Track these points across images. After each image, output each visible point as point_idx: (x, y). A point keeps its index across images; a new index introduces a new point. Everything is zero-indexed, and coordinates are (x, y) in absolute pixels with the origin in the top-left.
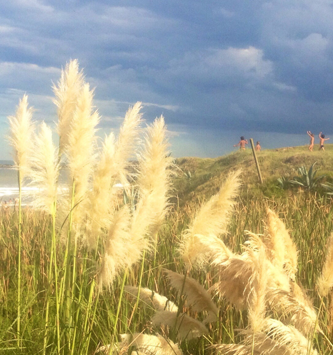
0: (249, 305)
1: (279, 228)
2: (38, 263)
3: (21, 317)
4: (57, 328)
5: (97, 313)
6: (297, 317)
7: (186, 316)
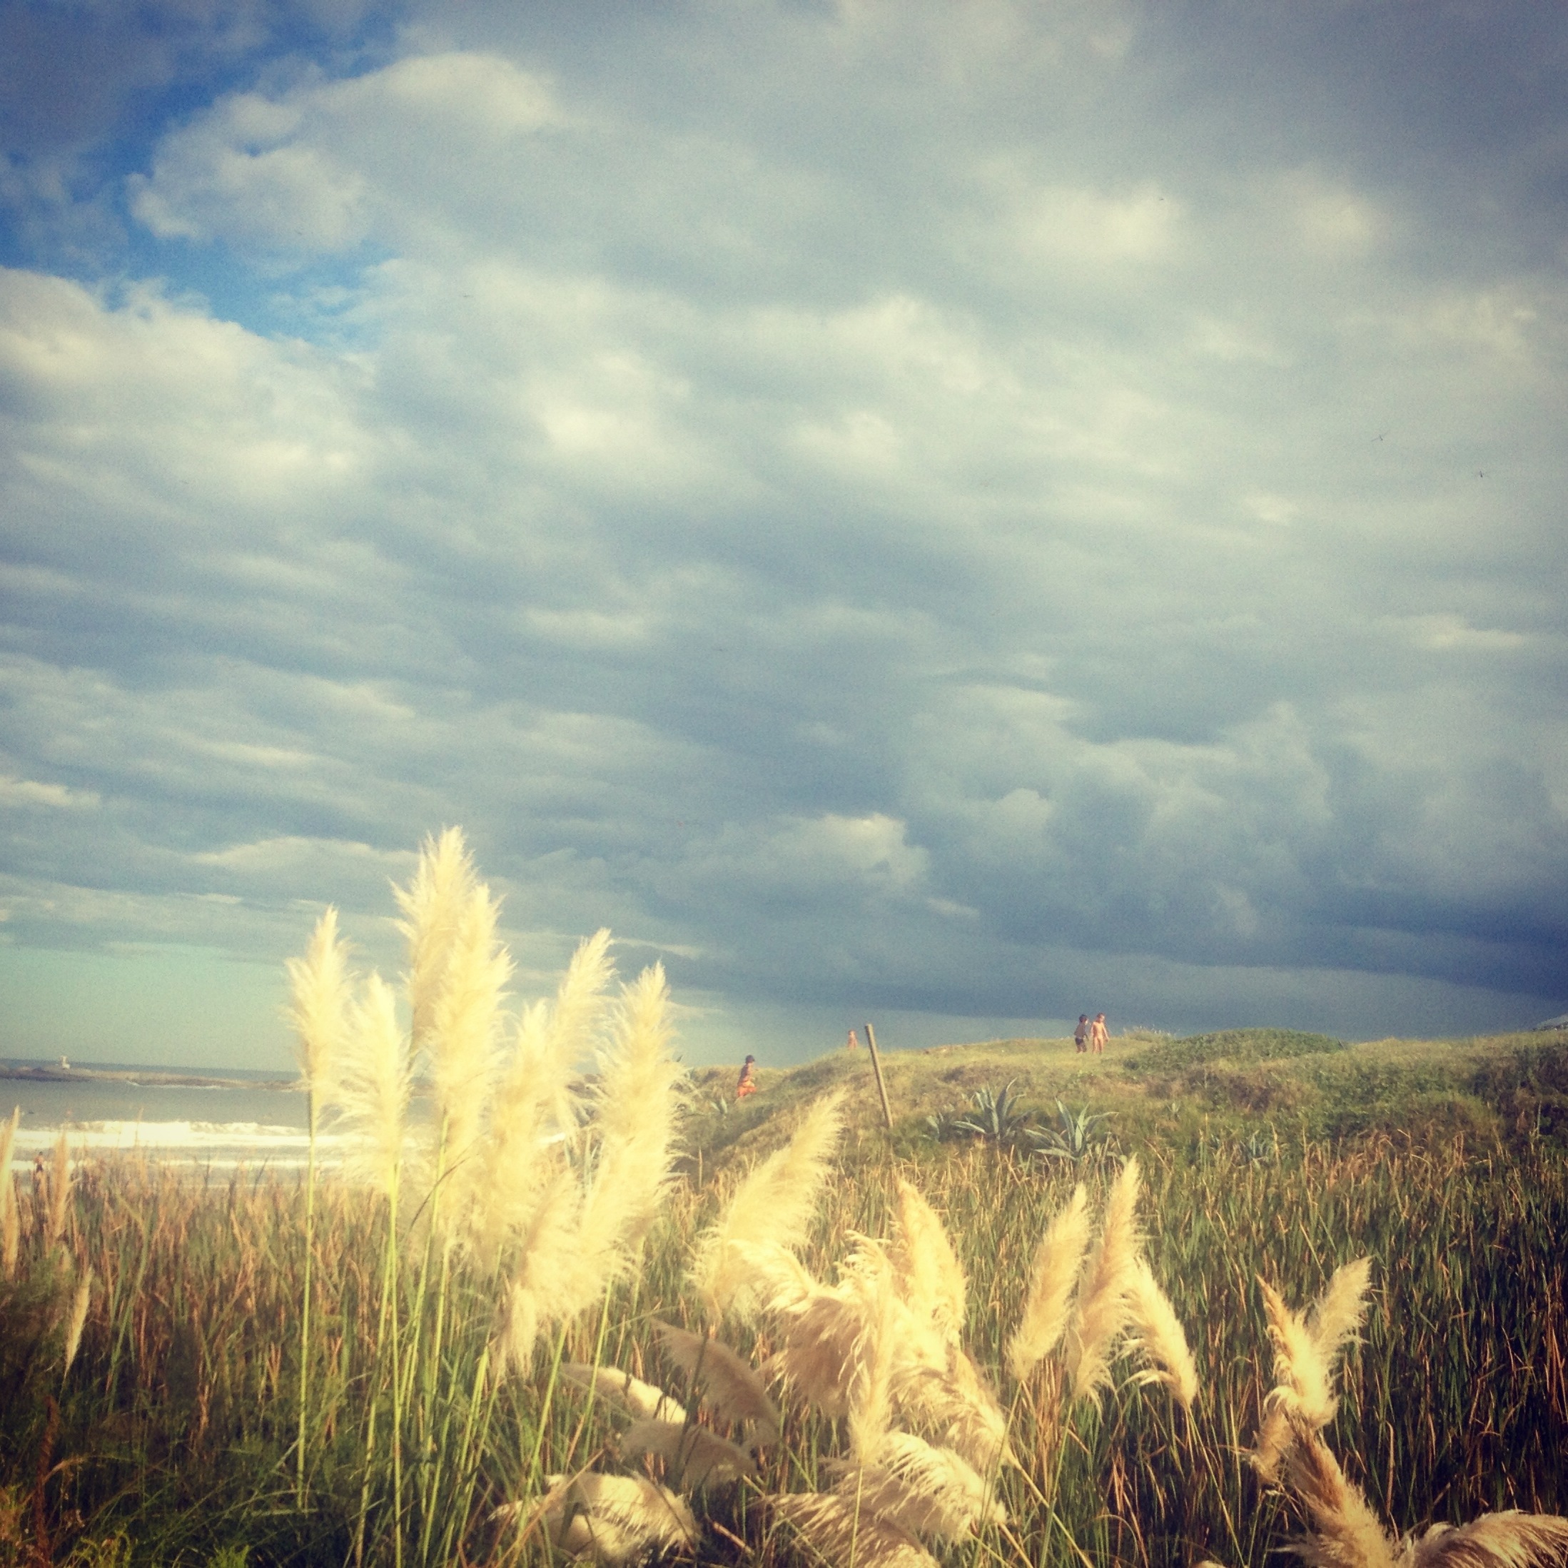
0: (852, 1403)
1: (926, 1226)
2: (353, 1312)
3: (308, 1441)
4: (394, 1464)
5: (492, 1428)
6: (962, 1430)
7: (704, 1431)
